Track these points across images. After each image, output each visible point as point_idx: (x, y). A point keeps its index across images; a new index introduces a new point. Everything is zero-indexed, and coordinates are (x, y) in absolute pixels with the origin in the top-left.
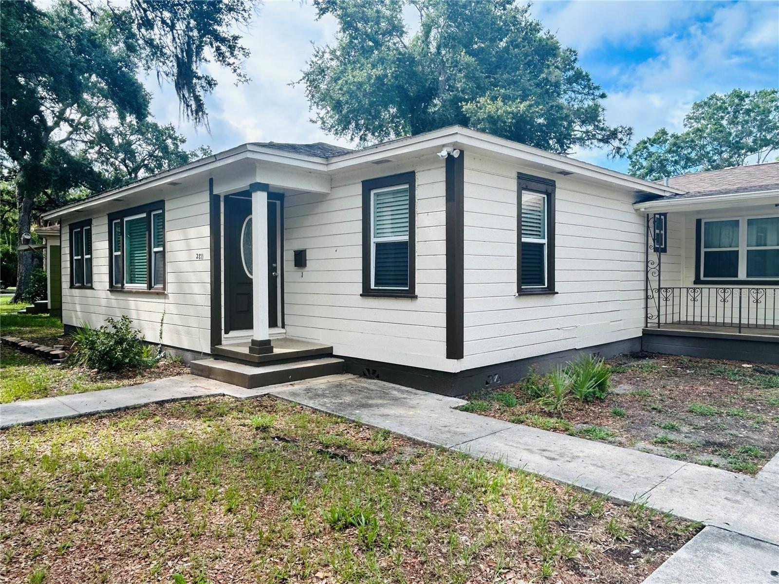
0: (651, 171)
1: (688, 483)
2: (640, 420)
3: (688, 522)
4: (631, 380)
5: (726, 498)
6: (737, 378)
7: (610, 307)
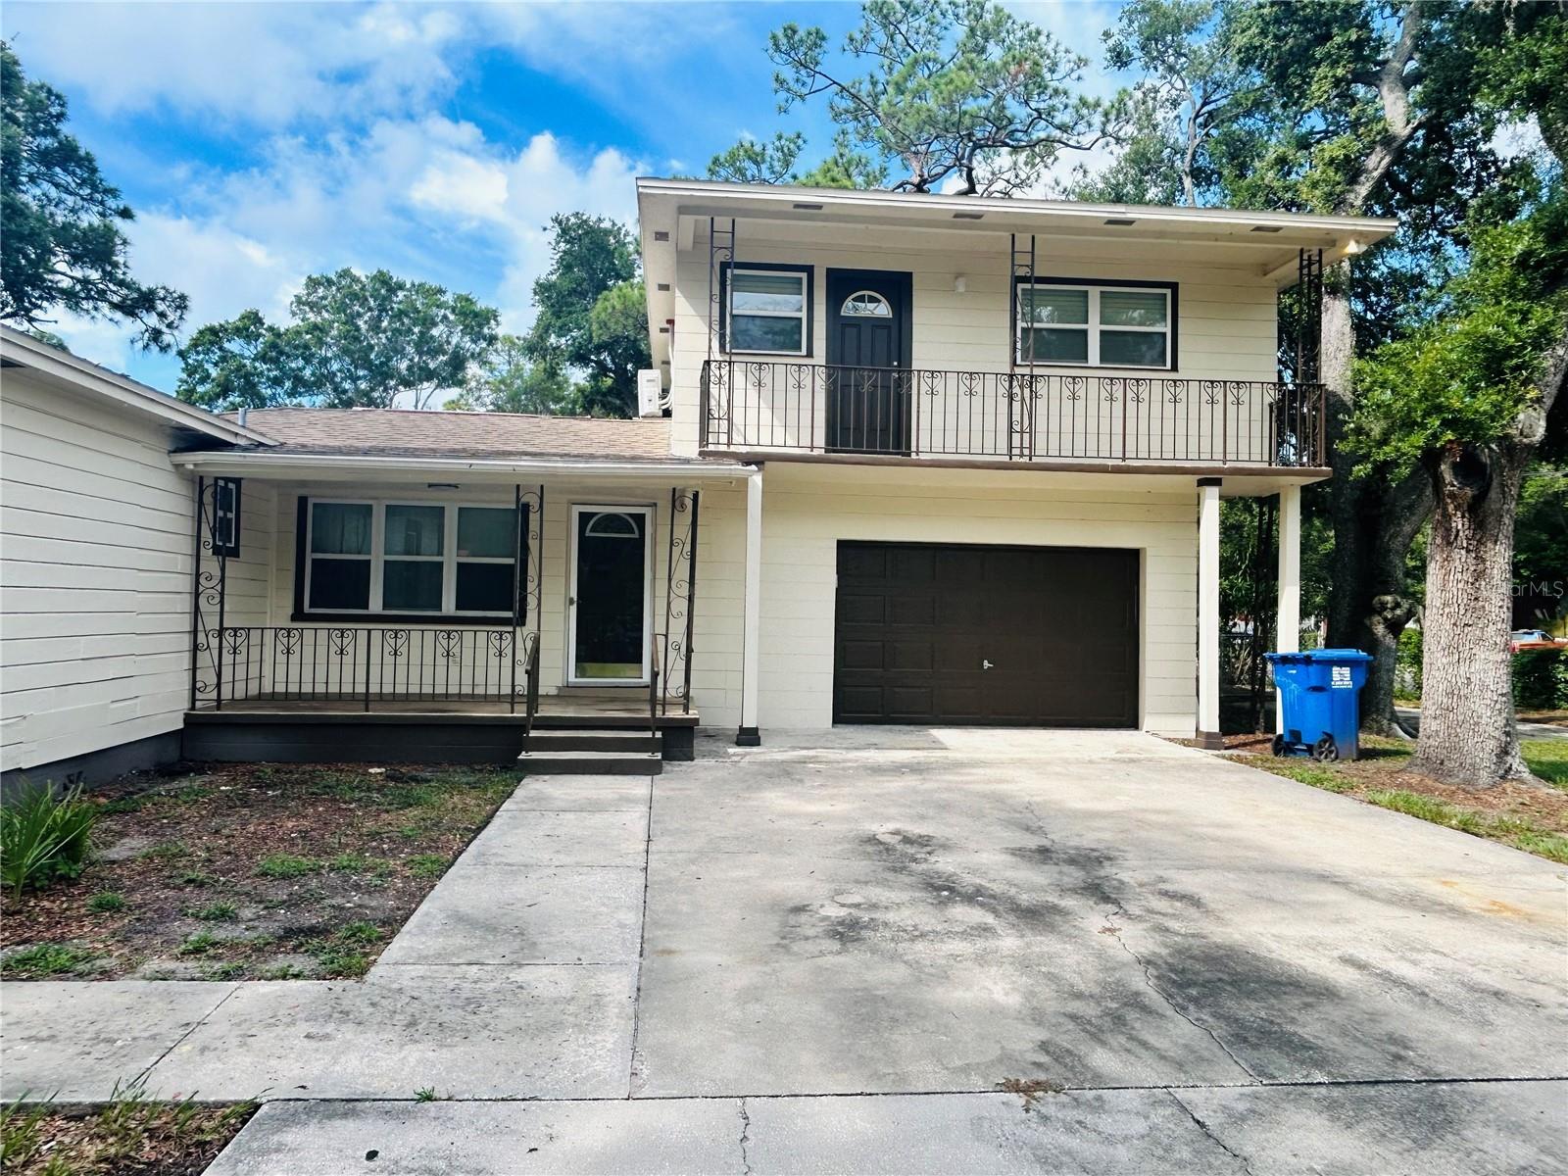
0: (225, 390)
1: (239, 1025)
2: (155, 911)
3: (228, 1107)
4: (148, 825)
5: (308, 1036)
6: (357, 795)
7: (113, 669)
